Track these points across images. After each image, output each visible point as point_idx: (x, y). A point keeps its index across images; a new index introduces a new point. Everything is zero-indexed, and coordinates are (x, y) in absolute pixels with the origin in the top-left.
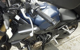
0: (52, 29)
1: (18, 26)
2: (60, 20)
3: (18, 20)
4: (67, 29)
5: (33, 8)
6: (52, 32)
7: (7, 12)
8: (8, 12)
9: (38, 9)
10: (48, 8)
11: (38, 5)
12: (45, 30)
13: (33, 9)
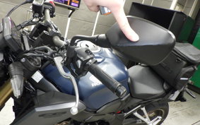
0: (110, 113)
1: (36, 95)
2: (130, 92)
3: (38, 81)
4: (145, 118)
5: (82, 58)
6: (110, 122)
7: (20, 61)
8: (23, 60)
9: (90, 61)
10: (106, 63)
11: (91, 54)
12: (95, 112)
13: (81, 60)
